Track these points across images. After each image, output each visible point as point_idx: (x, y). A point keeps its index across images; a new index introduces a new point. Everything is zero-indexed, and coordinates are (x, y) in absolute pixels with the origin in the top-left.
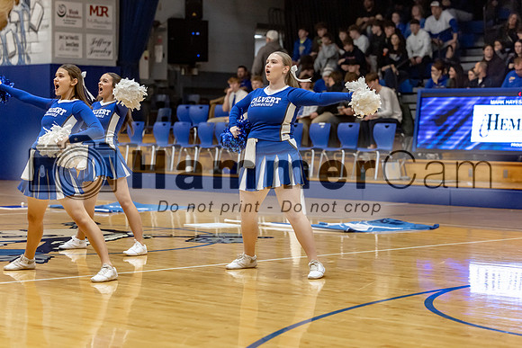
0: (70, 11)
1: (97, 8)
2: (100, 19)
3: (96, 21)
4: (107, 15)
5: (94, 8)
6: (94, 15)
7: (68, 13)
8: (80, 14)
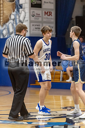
0: (37, 14)
1: (47, 12)
2: (48, 17)
3: (47, 18)
4: (52, 16)
5: (46, 12)
6: (46, 15)
7: (36, 15)
8: (41, 15)
